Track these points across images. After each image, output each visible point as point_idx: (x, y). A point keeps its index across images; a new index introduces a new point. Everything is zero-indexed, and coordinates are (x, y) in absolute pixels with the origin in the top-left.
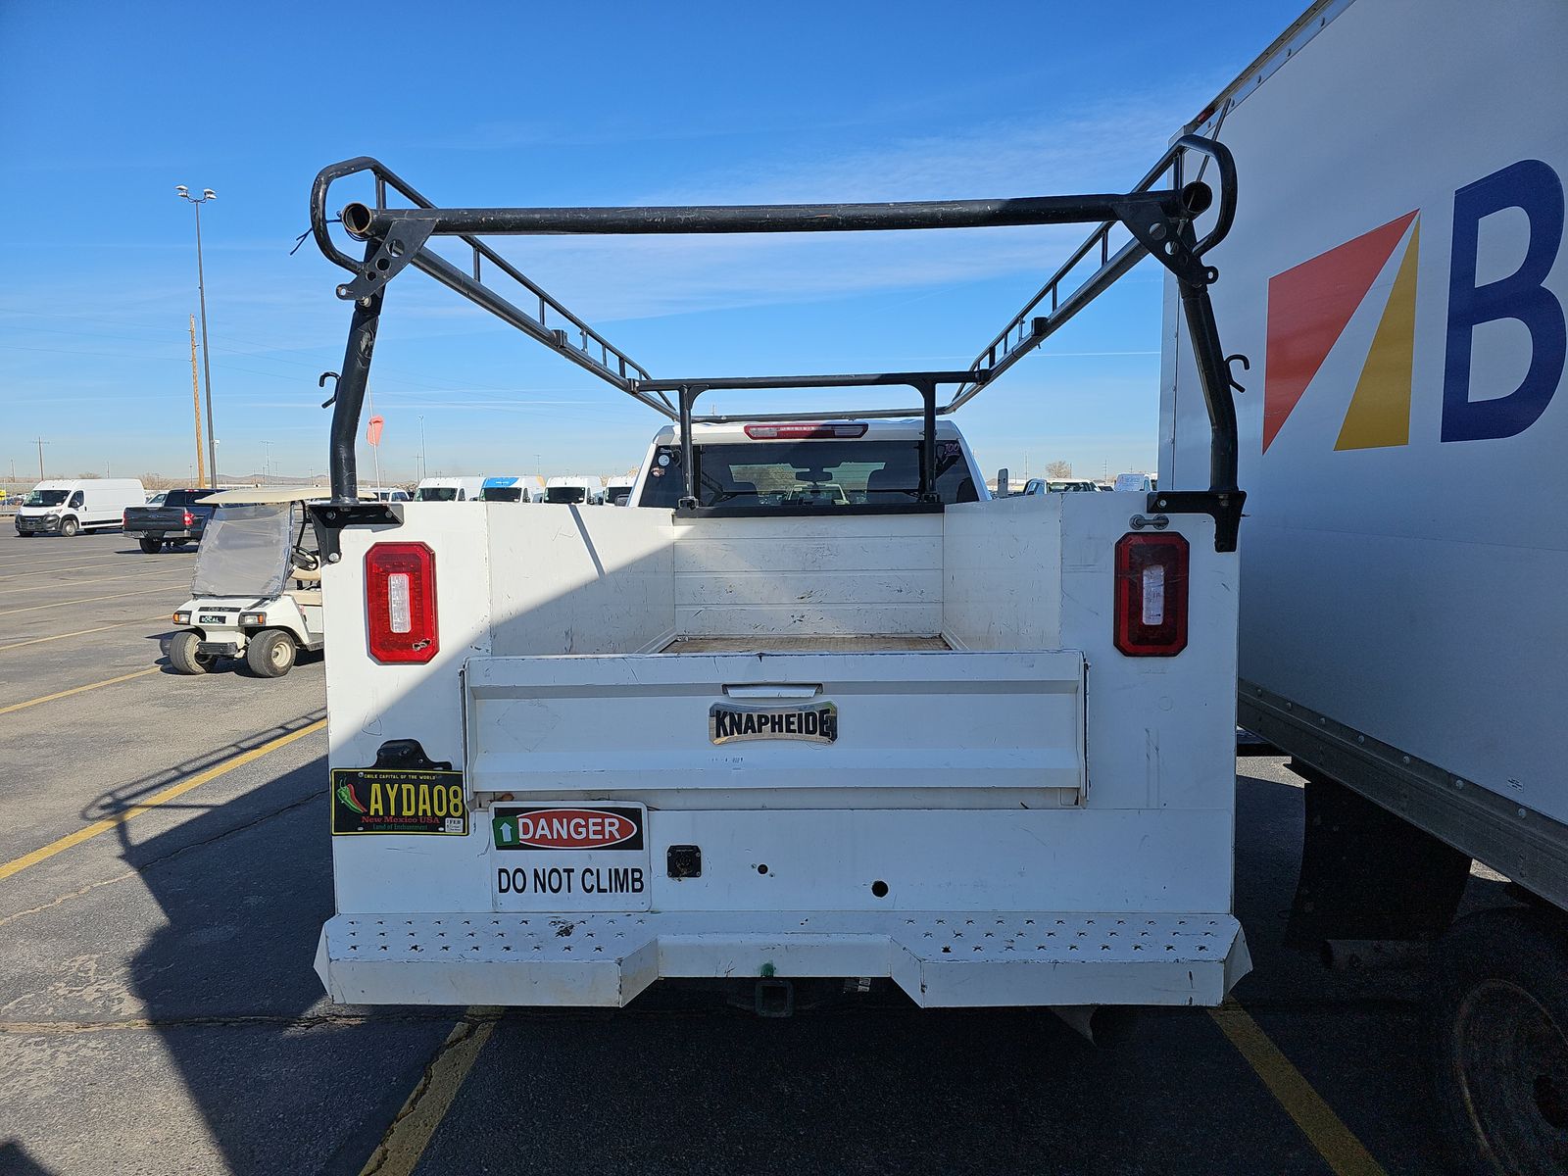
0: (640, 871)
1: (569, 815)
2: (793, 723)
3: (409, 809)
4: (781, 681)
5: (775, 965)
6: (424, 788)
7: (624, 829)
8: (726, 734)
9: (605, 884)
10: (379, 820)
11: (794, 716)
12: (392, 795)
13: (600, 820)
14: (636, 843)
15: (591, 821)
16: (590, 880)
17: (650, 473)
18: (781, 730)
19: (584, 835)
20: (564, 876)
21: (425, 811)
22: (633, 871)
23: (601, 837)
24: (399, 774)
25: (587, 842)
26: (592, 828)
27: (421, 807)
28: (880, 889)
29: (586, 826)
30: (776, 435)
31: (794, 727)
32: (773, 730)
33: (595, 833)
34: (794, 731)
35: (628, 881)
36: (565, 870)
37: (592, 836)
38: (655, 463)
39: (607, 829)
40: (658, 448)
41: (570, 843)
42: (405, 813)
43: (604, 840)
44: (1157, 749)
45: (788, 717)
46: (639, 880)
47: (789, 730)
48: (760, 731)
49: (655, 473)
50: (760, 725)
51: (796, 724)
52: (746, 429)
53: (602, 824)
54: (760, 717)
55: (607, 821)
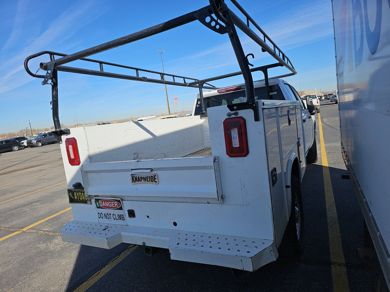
0: (123, 215)
1: (108, 201)
2: (148, 179)
3: (81, 198)
4: (143, 168)
5: (145, 243)
6: (82, 193)
7: (118, 205)
8: (134, 182)
9: (117, 218)
10: (77, 200)
11: (148, 177)
12: (78, 195)
13: (113, 203)
14: (121, 209)
15: (112, 203)
16: (114, 217)
17: (196, 106)
18: (146, 181)
19: (111, 206)
20: (109, 215)
21: (84, 199)
22: (122, 215)
23: (114, 206)
24: (78, 190)
25: (112, 207)
26: (113, 204)
27: (83, 198)
28: (175, 224)
29: (111, 204)
30: (226, 91)
31: (148, 180)
32: (144, 181)
33: (113, 205)
34: (149, 181)
35: (121, 217)
36: (109, 214)
37: (113, 206)
38: (197, 104)
39: (115, 205)
40: (198, 100)
41: (109, 207)
42: (81, 199)
43: (115, 207)
44: (244, 186)
45: (147, 177)
46: (123, 217)
47: (147, 181)
48: (141, 181)
49: (197, 106)
50: (141, 179)
51: (149, 179)
52: (218, 91)
53: (114, 203)
54: (141, 177)
55: (115, 203)
